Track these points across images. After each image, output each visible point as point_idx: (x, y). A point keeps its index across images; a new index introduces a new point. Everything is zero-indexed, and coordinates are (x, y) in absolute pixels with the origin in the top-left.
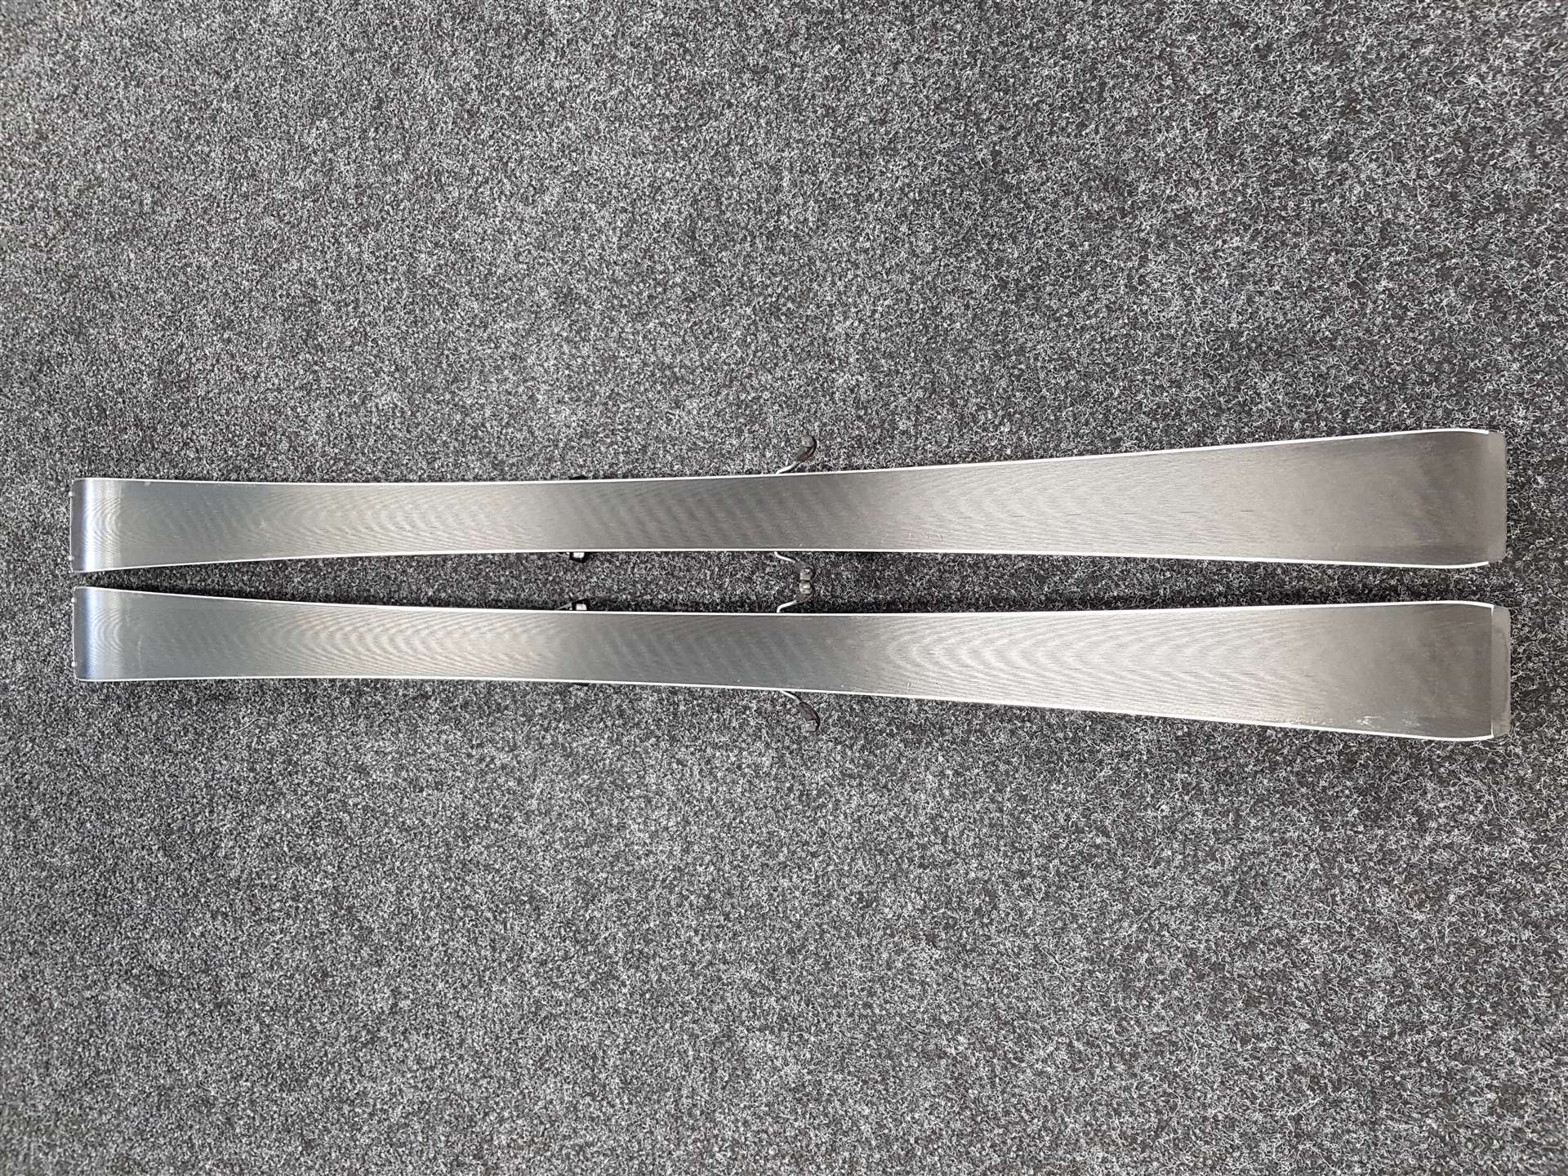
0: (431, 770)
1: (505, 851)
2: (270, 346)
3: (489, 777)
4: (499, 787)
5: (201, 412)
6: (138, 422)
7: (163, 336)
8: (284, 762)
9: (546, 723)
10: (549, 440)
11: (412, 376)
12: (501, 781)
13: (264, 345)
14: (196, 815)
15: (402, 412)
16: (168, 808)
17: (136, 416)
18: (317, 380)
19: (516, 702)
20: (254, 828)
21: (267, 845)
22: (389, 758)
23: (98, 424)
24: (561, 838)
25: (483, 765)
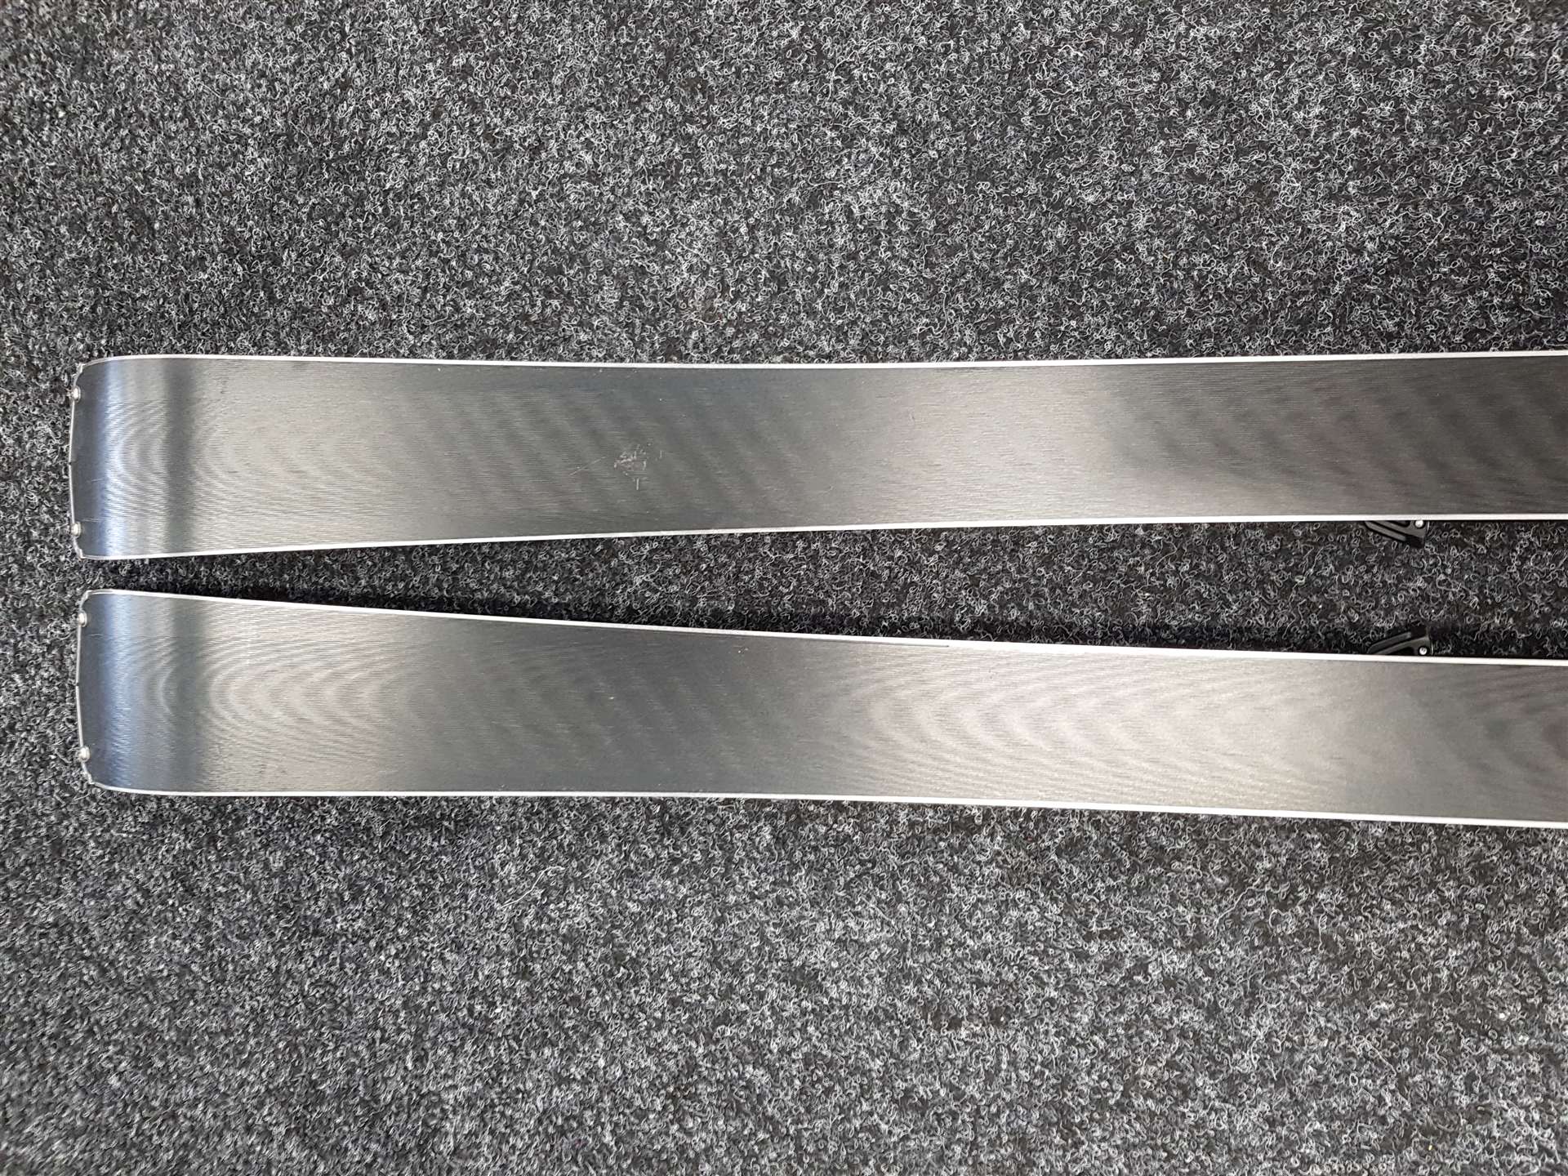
0: (980, 984)
1: (1170, 1156)
2: (572, 80)
3: (1131, 1003)
4: (1158, 1023)
5: (395, 225)
6: (234, 246)
7: (299, 63)
8: (604, 959)
9: (1284, 889)
10: (1303, 279)
11: (940, 145)
12: (1163, 1009)
13: (556, 81)
14: (382, 1066)
15: (915, 222)
16: (312, 1049)
17: (229, 234)
18: (694, 154)
19: (1202, 845)
20: (526, 1092)
21: (562, 1132)
22: (874, 955)
23: (133, 249)
24: (1317, 1134)
25: (1116, 978)
